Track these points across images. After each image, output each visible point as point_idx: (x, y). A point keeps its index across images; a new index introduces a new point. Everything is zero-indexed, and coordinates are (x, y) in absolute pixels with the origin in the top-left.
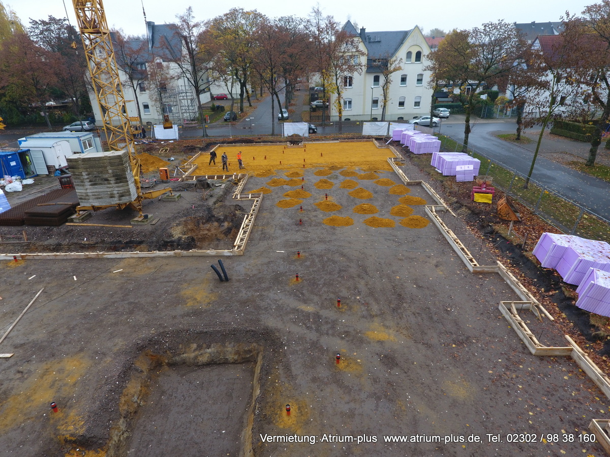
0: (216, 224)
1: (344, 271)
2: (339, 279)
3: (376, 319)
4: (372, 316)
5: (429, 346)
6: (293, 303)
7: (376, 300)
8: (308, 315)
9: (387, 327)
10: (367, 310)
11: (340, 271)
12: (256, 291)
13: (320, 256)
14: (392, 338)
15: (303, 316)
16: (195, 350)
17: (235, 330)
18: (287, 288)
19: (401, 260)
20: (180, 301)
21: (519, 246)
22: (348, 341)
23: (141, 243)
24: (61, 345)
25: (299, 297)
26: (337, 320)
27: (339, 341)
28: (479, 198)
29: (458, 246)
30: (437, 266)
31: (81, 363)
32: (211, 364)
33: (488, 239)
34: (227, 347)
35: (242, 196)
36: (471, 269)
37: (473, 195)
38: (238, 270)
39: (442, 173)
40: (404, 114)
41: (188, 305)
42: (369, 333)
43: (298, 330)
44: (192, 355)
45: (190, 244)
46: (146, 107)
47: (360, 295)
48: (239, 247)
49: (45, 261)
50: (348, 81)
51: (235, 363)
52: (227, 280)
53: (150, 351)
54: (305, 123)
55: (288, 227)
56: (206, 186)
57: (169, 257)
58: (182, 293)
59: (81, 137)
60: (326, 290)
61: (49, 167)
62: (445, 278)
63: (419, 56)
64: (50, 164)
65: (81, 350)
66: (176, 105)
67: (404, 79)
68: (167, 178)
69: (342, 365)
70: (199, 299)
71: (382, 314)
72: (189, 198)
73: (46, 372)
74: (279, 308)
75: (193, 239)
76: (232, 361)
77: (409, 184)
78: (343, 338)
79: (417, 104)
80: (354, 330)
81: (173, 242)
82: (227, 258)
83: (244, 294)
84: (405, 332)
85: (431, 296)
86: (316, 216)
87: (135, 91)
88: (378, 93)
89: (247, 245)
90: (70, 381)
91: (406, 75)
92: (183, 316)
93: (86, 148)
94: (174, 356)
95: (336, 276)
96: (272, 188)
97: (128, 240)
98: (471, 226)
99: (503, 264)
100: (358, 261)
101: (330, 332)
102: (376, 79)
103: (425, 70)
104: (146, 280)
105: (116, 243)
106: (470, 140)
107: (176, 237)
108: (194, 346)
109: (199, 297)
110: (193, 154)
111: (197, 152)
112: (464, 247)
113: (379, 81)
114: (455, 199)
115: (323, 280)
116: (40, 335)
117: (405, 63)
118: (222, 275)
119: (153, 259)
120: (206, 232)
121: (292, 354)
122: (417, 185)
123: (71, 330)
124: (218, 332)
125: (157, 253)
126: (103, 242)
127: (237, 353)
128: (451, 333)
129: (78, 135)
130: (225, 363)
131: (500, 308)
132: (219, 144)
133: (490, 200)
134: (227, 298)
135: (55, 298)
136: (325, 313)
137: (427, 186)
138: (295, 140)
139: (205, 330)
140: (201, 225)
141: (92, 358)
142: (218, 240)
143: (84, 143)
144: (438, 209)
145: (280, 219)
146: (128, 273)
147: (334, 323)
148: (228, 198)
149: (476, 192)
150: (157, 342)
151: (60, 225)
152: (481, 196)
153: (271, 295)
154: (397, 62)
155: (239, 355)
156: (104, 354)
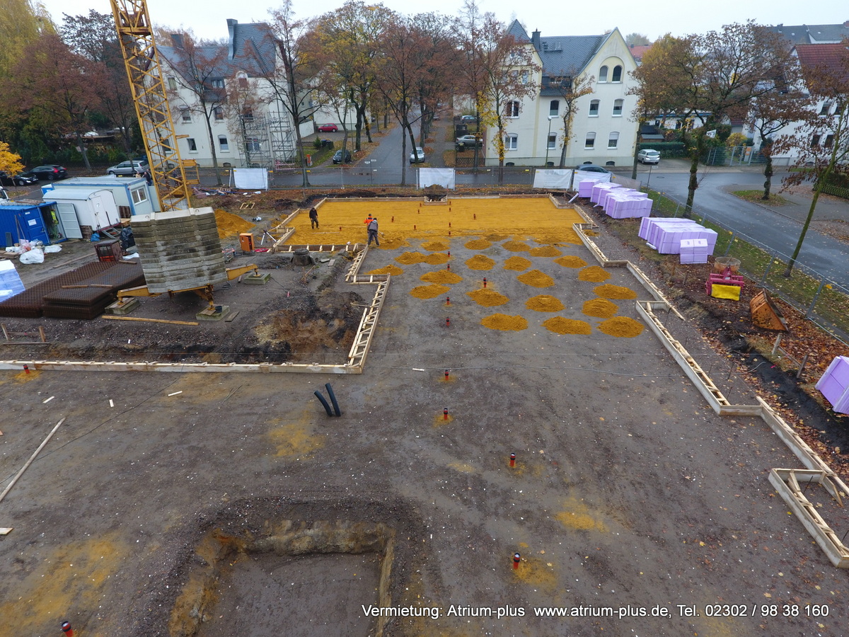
0: (321, 322)
1: (518, 405)
2: (511, 419)
3: (572, 490)
4: (566, 486)
5: (661, 543)
6: (439, 457)
7: (571, 457)
8: (463, 479)
9: (591, 506)
10: (557, 474)
11: (511, 405)
12: (384, 434)
13: (480, 379)
14: (600, 525)
15: (457, 480)
16: (289, 531)
17: (351, 501)
18: (431, 431)
19: (604, 389)
20: (266, 447)
21: (792, 374)
22: (530, 528)
23: (210, 349)
24: (84, 516)
25: (450, 447)
26: (509, 490)
27: (515, 528)
28: (719, 292)
29: (693, 370)
30: (661, 402)
31: (114, 550)
32: (313, 552)
33: (738, 359)
34: (339, 528)
35: (360, 278)
36: (718, 410)
37: (711, 287)
38: (355, 398)
39: (657, 250)
40: (594, 158)
41: (278, 455)
42: (563, 515)
43: (449, 505)
44: (285, 538)
45: (282, 354)
46: (223, 141)
47: (544, 447)
48: (357, 360)
49: (70, 373)
50: (514, 109)
51: (350, 552)
52: (338, 414)
53: (220, 530)
54: (450, 169)
55: (429, 330)
56: (307, 262)
57: (252, 373)
58: (271, 433)
59: (130, 184)
60: (491, 436)
61: (83, 228)
62: (677, 423)
63: (618, 72)
64: (84, 223)
65: (115, 527)
66: (266, 140)
67: (594, 107)
68: (251, 248)
69: (522, 571)
70: (295, 445)
71: (583, 481)
72: (283, 280)
73: (60, 562)
74: (419, 465)
75: (287, 346)
76: (346, 549)
77: (608, 266)
78: (521, 523)
79: (613, 143)
80: (539, 509)
81: (256, 350)
82: (339, 377)
83: (365, 439)
84: (620, 516)
85: (658, 453)
86: (470, 313)
87: (208, 119)
88: (557, 126)
89: (368, 357)
90: (95, 581)
91: (598, 101)
92: (271, 473)
93: (136, 200)
94: (257, 538)
95: (506, 413)
96: (404, 267)
97: (191, 345)
98: (709, 336)
99: (767, 402)
100: (538, 389)
101: (501, 510)
102: (554, 106)
103: (629, 94)
104: (216, 410)
105: (174, 348)
106: (695, 200)
107: (263, 342)
108: (288, 524)
109: (295, 442)
110: (289, 211)
111: (294, 209)
112: (702, 371)
113: (557, 109)
114: (680, 292)
115: (485, 419)
116: (54, 498)
117: (598, 83)
118: (331, 405)
119: (227, 375)
120: (307, 335)
121: (441, 548)
122: (620, 267)
123: (101, 489)
124: (325, 503)
125: (234, 366)
126: (155, 346)
127: (354, 537)
128: (695, 520)
129: (125, 182)
130: (335, 552)
131: (771, 478)
132: (326, 198)
133: (736, 295)
134: (339, 444)
135: (80, 435)
136: (491, 477)
137: (635, 269)
138: (435, 194)
139: (305, 499)
140: (300, 324)
141: (131, 541)
142: (325, 347)
143: (134, 193)
144: (656, 306)
145: (416, 316)
146: (190, 398)
147: (506, 495)
148: (339, 280)
149: (714, 283)
150: (231, 517)
151: (93, 319)
152: (722, 288)
153: (406, 442)
154: (586, 82)
155: (357, 540)
156: (149, 535)
